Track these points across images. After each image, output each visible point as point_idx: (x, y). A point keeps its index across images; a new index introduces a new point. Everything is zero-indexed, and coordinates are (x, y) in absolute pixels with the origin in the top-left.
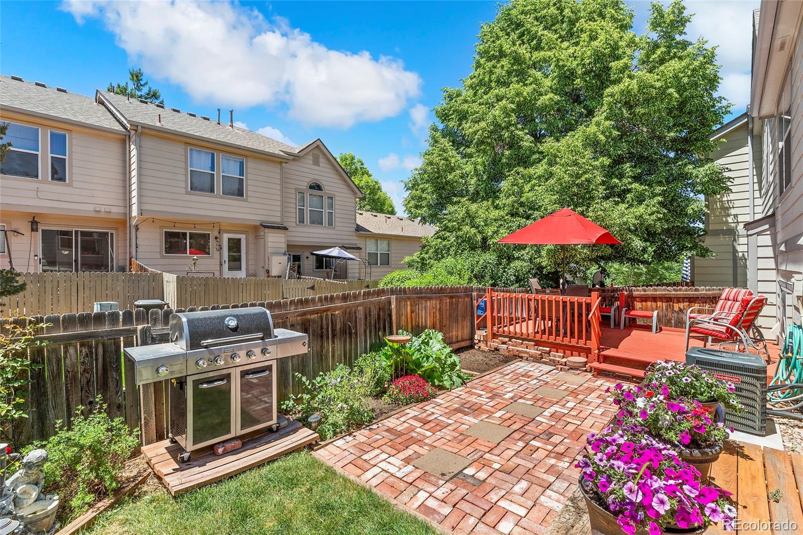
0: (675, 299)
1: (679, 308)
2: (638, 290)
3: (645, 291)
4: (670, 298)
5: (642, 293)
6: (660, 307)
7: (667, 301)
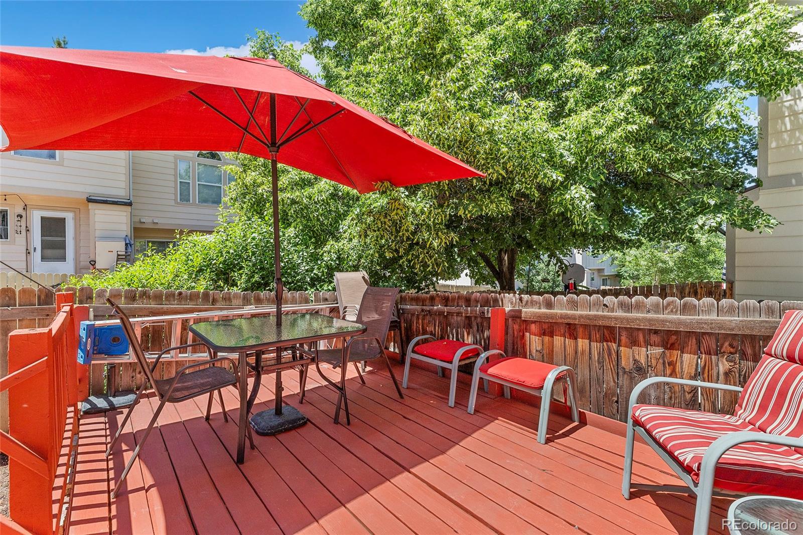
0: (624, 334)
1: (635, 361)
2: (533, 303)
3: (549, 305)
4: (611, 329)
5: (544, 310)
6: (583, 352)
7: (604, 339)
